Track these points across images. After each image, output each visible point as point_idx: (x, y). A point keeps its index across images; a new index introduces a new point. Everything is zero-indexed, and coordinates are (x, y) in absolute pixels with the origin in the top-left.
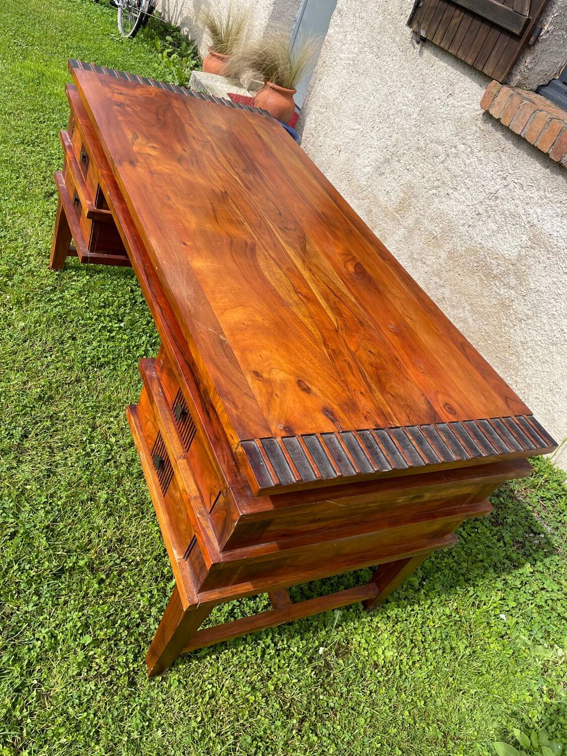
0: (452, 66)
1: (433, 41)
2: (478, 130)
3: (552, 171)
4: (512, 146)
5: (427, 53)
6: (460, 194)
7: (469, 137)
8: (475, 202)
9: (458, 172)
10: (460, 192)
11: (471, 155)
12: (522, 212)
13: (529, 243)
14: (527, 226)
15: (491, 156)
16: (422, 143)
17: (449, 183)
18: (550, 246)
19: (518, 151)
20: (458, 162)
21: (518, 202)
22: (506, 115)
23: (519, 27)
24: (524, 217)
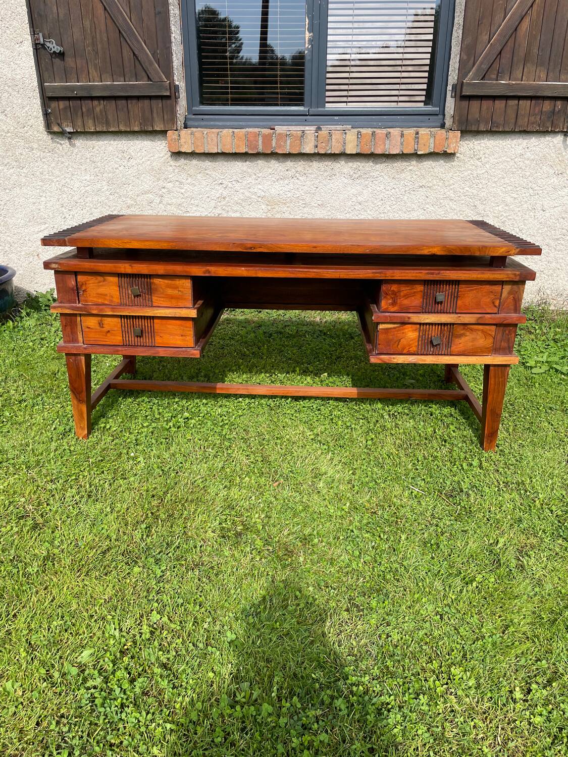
0: (115, 140)
1: (86, 130)
2: (174, 167)
3: (250, 162)
4: (210, 163)
5: (79, 142)
6: (193, 213)
7: (170, 176)
8: (211, 210)
9: (179, 201)
10: (192, 211)
11: (182, 186)
12: (247, 194)
13: (269, 208)
14: (260, 200)
15: (198, 177)
16: (130, 202)
17: (178, 211)
18: (284, 200)
19: (217, 163)
20: (175, 195)
21: (242, 191)
22: (198, 146)
23: (167, 90)
24: (253, 196)
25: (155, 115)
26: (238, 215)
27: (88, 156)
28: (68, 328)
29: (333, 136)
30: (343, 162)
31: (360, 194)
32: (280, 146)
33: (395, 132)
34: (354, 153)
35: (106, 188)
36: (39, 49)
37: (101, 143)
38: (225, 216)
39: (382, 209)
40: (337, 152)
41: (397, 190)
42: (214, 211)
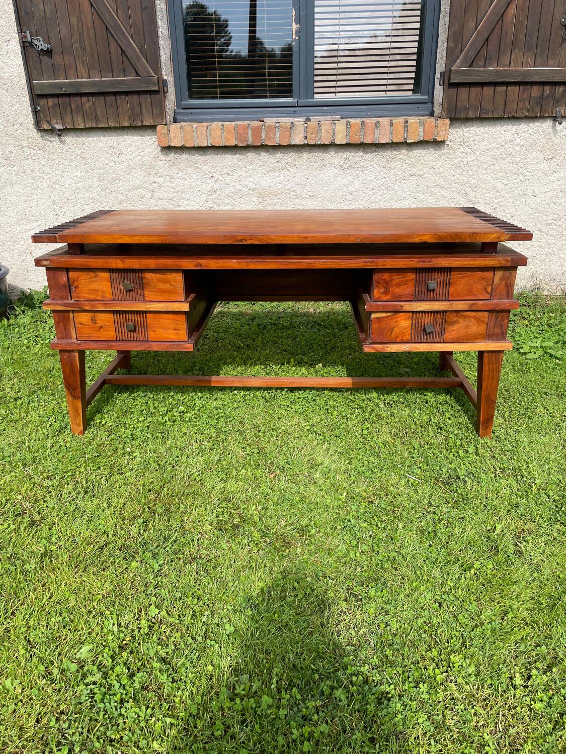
0: (104, 136)
1: (76, 127)
2: (164, 162)
3: (240, 154)
4: (200, 157)
5: (69, 139)
6: (184, 207)
7: (160, 171)
8: (202, 203)
9: (171, 195)
10: (184, 205)
11: (173, 180)
12: (239, 187)
13: (261, 200)
14: (251, 192)
15: (189, 171)
16: (121, 197)
17: (170, 206)
18: (275, 192)
19: (208, 157)
20: (166, 190)
21: (233, 184)
22: (187, 140)
23: (155, 84)
24: (244, 189)
25: (144, 110)
26: (229, 208)
27: (79, 153)
28: (61, 325)
29: (323, 127)
30: (333, 153)
31: (351, 184)
32: (270, 138)
33: (384, 121)
34: (344, 143)
35: (96, 184)
36: (26, 47)
37: (91, 139)
38: (217, 209)
39: (373, 198)
40: (326, 143)
41: (388, 179)
42: (205, 205)
